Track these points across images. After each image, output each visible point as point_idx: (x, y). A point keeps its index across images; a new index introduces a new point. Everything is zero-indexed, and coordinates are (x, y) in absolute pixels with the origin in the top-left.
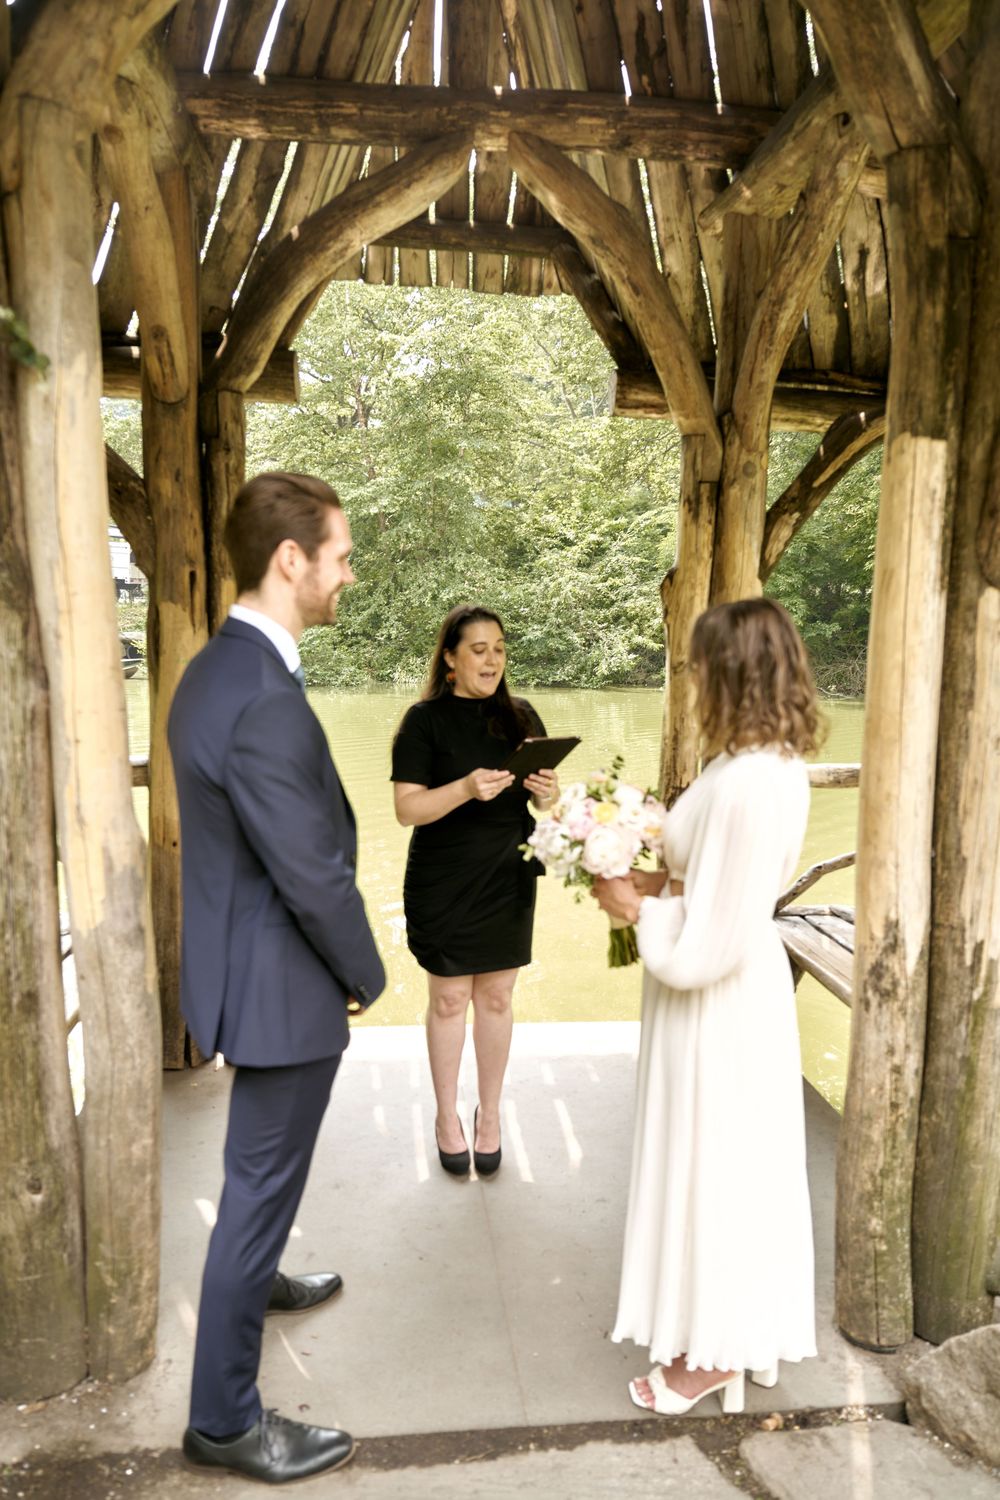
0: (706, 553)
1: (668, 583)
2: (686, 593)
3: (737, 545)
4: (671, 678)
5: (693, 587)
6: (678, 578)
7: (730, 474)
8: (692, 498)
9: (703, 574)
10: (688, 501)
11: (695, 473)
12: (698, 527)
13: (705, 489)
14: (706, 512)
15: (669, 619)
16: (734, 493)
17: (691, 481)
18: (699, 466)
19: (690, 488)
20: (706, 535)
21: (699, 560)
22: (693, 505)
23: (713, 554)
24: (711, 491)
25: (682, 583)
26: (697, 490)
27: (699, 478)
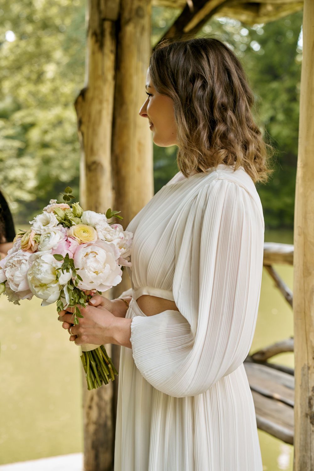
0: (110, 75)
1: (80, 99)
2: (95, 107)
3: (133, 70)
4: (87, 175)
5: (101, 102)
6: (89, 95)
7: (126, 15)
8: (98, 31)
9: (108, 92)
10: (95, 34)
11: (100, 12)
12: (103, 54)
13: (107, 26)
14: (109, 44)
15: (84, 128)
16: (129, 29)
17: (96, 18)
18: (102, 6)
19: (96, 24)
20: (109, 62)
21: (105, 81)
22: (99, 37)
23: (116, 78)
24: (112, 27)
25: (92, 99)
26: (101, 26)
27: (103, 16)
